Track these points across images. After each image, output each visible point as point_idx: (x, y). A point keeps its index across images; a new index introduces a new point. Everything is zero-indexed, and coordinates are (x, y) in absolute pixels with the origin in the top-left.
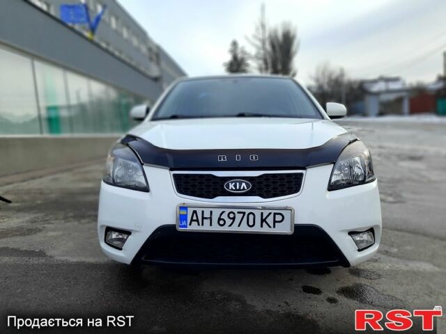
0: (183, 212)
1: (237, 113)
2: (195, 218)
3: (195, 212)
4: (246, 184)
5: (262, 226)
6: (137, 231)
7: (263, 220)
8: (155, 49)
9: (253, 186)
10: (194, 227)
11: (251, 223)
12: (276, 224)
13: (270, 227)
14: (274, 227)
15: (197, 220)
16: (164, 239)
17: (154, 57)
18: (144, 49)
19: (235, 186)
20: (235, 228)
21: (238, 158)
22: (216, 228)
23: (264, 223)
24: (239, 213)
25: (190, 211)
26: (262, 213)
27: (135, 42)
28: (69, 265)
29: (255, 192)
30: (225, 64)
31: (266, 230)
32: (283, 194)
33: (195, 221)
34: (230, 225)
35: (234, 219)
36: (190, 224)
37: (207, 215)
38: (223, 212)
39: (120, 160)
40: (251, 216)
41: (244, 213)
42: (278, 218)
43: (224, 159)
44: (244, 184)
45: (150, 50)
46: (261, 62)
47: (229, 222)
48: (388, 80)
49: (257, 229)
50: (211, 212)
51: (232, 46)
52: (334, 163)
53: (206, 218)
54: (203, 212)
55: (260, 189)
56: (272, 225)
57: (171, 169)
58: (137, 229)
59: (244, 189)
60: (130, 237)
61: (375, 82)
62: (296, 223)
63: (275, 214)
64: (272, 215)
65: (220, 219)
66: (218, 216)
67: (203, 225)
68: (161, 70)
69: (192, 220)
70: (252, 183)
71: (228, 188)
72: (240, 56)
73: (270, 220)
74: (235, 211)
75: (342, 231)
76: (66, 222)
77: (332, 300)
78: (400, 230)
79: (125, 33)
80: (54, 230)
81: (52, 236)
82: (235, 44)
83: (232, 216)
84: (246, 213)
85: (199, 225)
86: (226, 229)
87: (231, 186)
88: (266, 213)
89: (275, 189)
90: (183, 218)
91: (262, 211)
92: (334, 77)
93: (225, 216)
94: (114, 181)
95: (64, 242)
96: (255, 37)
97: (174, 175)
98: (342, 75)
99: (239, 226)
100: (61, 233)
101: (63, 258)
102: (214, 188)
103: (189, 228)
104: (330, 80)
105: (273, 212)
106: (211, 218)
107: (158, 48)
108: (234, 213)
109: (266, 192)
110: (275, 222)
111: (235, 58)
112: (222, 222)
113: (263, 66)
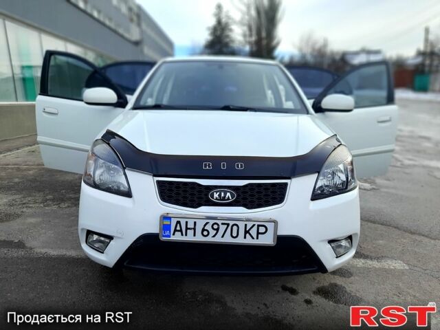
0: (167, 222)
1: (222, 105)
2: (178, 228)
3: (178, 222)
4: (231, 193)
5: (245, 237)
6: (119, 238)
7: (247, 232)
8: (135, 9)
9: (238, 196)
10: (178, 237)
11: (235, 235)
12: (260, 236)
13: (253, 238)
14: (257, 238)
15: (181, 231)
16: (146, 246)
17: (135, 18)
18: (124, 9)
19: (220, 195)
20: (218, 239)
21: (223, 166)
22: (199, 238)
23: (248, 235)
24: (223, 224)
25: (174, 222)
26: (246, 225)
28: (50, 259)
29: (239, 202)
30: (208, 28)
31: (249, 241)
32: (267, 204)
33: (178, 231)
34: (214, 236)
35: (217, 230)
36: (174, 234)
37: (191, 225)
38: (207, 223)
39: (101, 161)
40: (235, 228)
41: (228, 225)
42: (262, 230)
43: (209, 167)
44: (228, 194)
45: (130, 10)
46: (245, 28)
47: (213, 232)
48: (369, 52)
49: (241, 240)
50: (195, 223)
51: (217, 9)
52: (319, 173)
53: (190, 229)
54: (187, 222)
55: (244, 199)
56: (255, 236)
57: (154, 176)
58: (119, 236)
59: (228, 199)
60: (112, 242)
61: (357, 53)
62: (278, 234)
63: (259, 226)
64: (256, 227)
65: (203, 230)
66: (202, 227)
67: (186, 235)
68: (142, 32)
69: (175, 230)
70: (237, 193)
71: (213, 198)
72: (224, 20)
73: (254, 232)
74: (219, 222)
75: (323, 241)
76: (45, 206)
77: (308, 302)
78: (374, 222)
80: (32, 216)
81: (31, 223)
82: (219, 7)
83: (215, 227)
84: (231, 224)
85: (182, 235)
86: (209, 239)
87: (216, 195)
88: (249, 225)
89: (259, 199)
90: (166, 228)
91: (246, 223)
92: (317, 46)
93: (208, 227)
94: (94, 182)
95: (44, 231)
97: (158, 182)
98: (325, 45)
99: (223, 237)
100: (39, 220)
101: (43, 251)
102: (198, 197)
103: (173, 238)
104: (314, 49)
105: (257, 223)
106: (194, 229)
107: (139, 8)
108: (218, 225)
109: (251, 202)
110: (258, 233)
111: (219, 22)
112: (205, 233)
113: (248, 33)
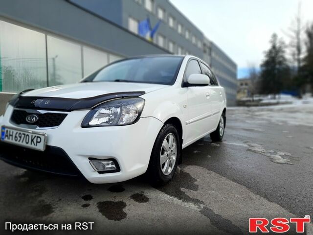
0: (3, 130)
3: (7, 131)
5: (31, 144)
7: (32, 140)
8: (208, 45)
11: (27, 141)
12: (38, 144)
14: (36, 145)
15: (8, 136)
17: (208, 50)
18: (200, 45)
20: (21, 143)
21: (40, 102)
22: (14, 141)
23: (32, 142)
24: (23, 134)
26: (32, 136)
27: (194, 40)
30: (265, 52)
31: (33, 146)
34: (19, 141)
35: (20, 137)
36: (5, 138)
37: (11, 133)
38: (17, 133)
40: (28, 137)
41: (25, 135)
42: (39, 140)
43: (34, 102)
44: (34, 118)
45: (204, 45)
51: (272, 38)
59: (33, 121)
64: (36, 138)
65: (16, 137)
67: (9, 139)
71: (27, 119)
72: (278, 45)
79: (187, 35)
82: (275, 36)
86: (17, 143)
87: (29, 118)
90: (3, 134)
91: (32, 134)
96: (290, 29)
105: (37, 135)
106: (12, 136)
107: (212, 43)
108: (21, 134)
110: (37, 142)
111: (274, 47)
